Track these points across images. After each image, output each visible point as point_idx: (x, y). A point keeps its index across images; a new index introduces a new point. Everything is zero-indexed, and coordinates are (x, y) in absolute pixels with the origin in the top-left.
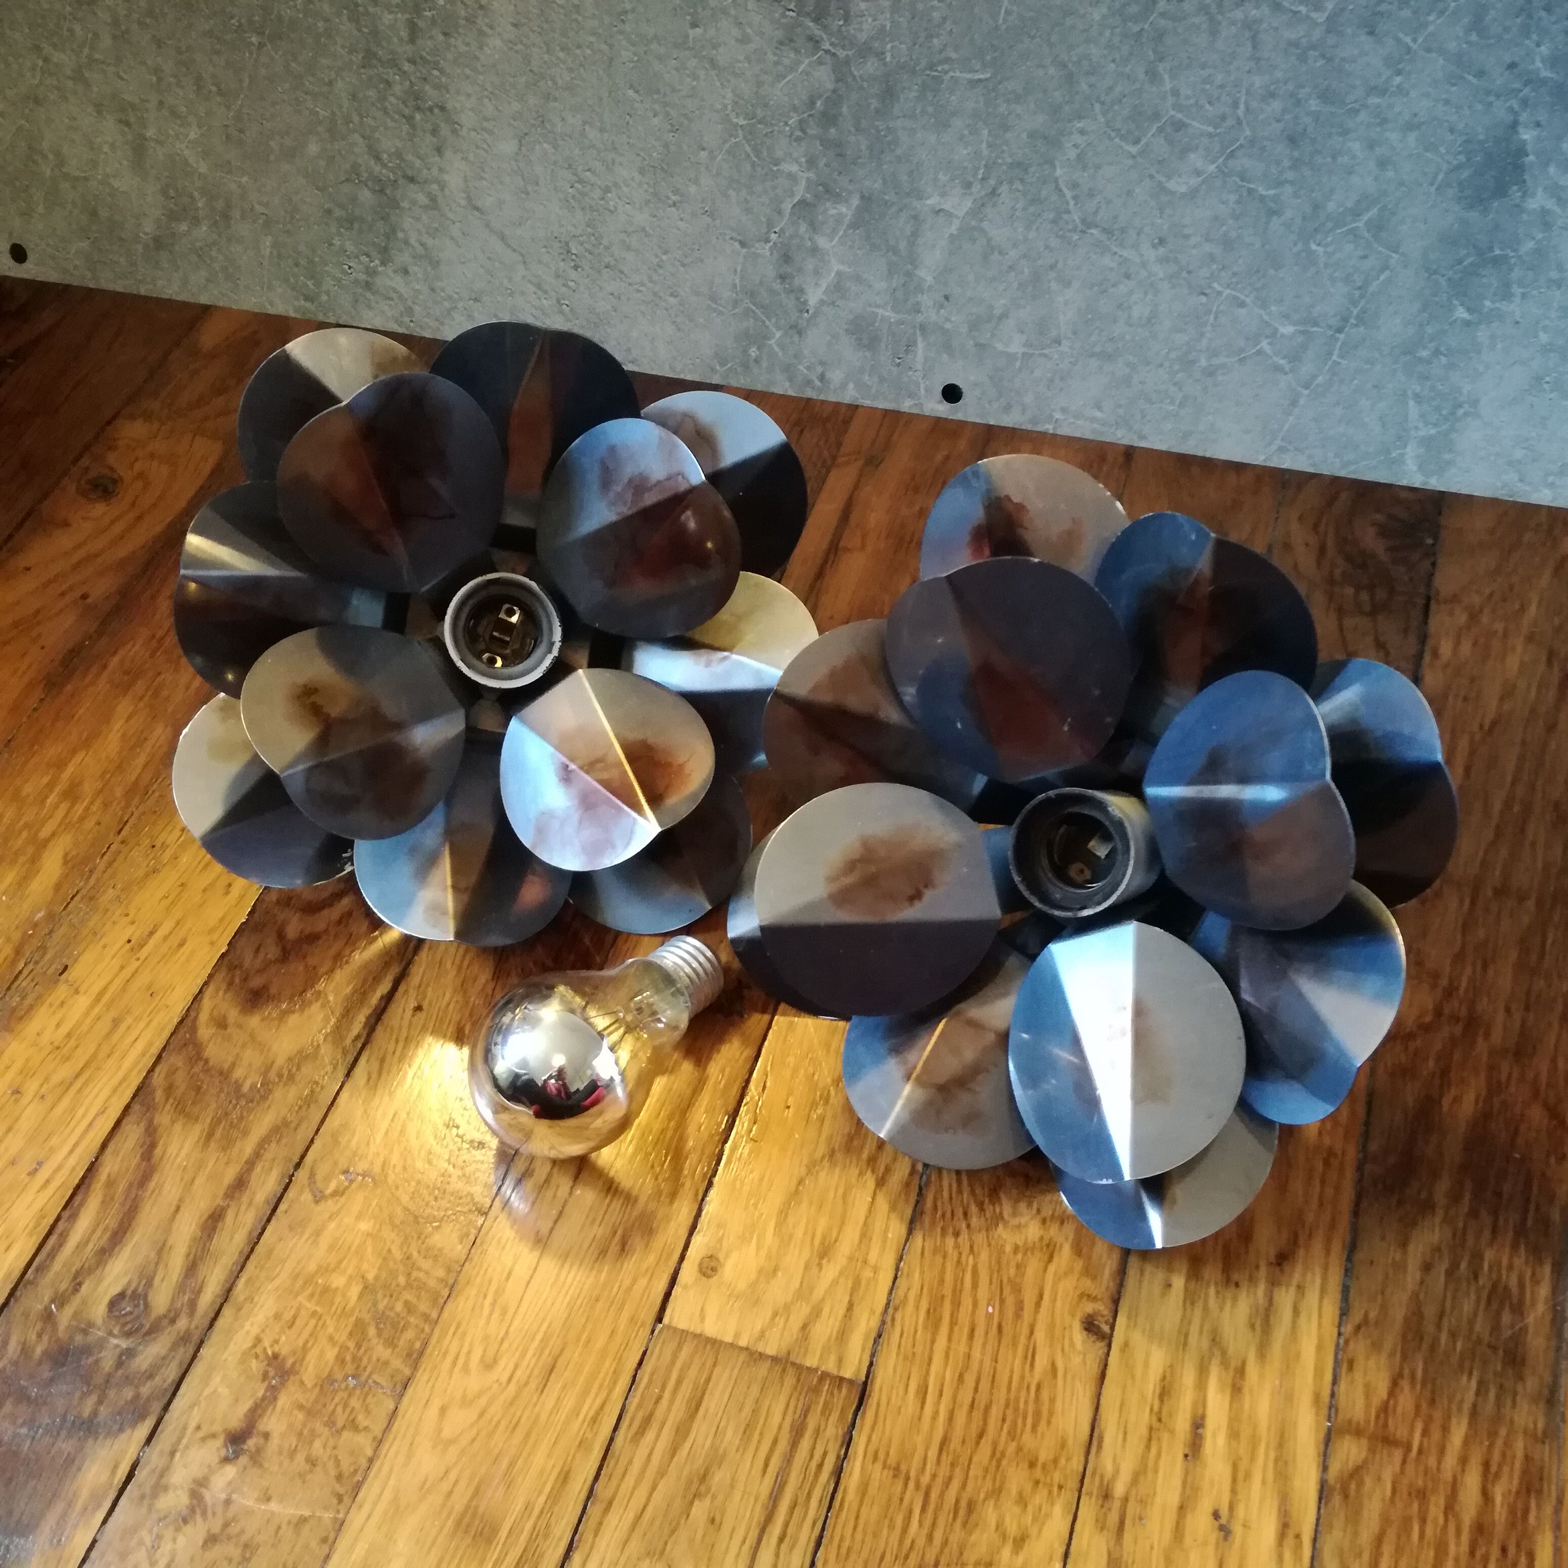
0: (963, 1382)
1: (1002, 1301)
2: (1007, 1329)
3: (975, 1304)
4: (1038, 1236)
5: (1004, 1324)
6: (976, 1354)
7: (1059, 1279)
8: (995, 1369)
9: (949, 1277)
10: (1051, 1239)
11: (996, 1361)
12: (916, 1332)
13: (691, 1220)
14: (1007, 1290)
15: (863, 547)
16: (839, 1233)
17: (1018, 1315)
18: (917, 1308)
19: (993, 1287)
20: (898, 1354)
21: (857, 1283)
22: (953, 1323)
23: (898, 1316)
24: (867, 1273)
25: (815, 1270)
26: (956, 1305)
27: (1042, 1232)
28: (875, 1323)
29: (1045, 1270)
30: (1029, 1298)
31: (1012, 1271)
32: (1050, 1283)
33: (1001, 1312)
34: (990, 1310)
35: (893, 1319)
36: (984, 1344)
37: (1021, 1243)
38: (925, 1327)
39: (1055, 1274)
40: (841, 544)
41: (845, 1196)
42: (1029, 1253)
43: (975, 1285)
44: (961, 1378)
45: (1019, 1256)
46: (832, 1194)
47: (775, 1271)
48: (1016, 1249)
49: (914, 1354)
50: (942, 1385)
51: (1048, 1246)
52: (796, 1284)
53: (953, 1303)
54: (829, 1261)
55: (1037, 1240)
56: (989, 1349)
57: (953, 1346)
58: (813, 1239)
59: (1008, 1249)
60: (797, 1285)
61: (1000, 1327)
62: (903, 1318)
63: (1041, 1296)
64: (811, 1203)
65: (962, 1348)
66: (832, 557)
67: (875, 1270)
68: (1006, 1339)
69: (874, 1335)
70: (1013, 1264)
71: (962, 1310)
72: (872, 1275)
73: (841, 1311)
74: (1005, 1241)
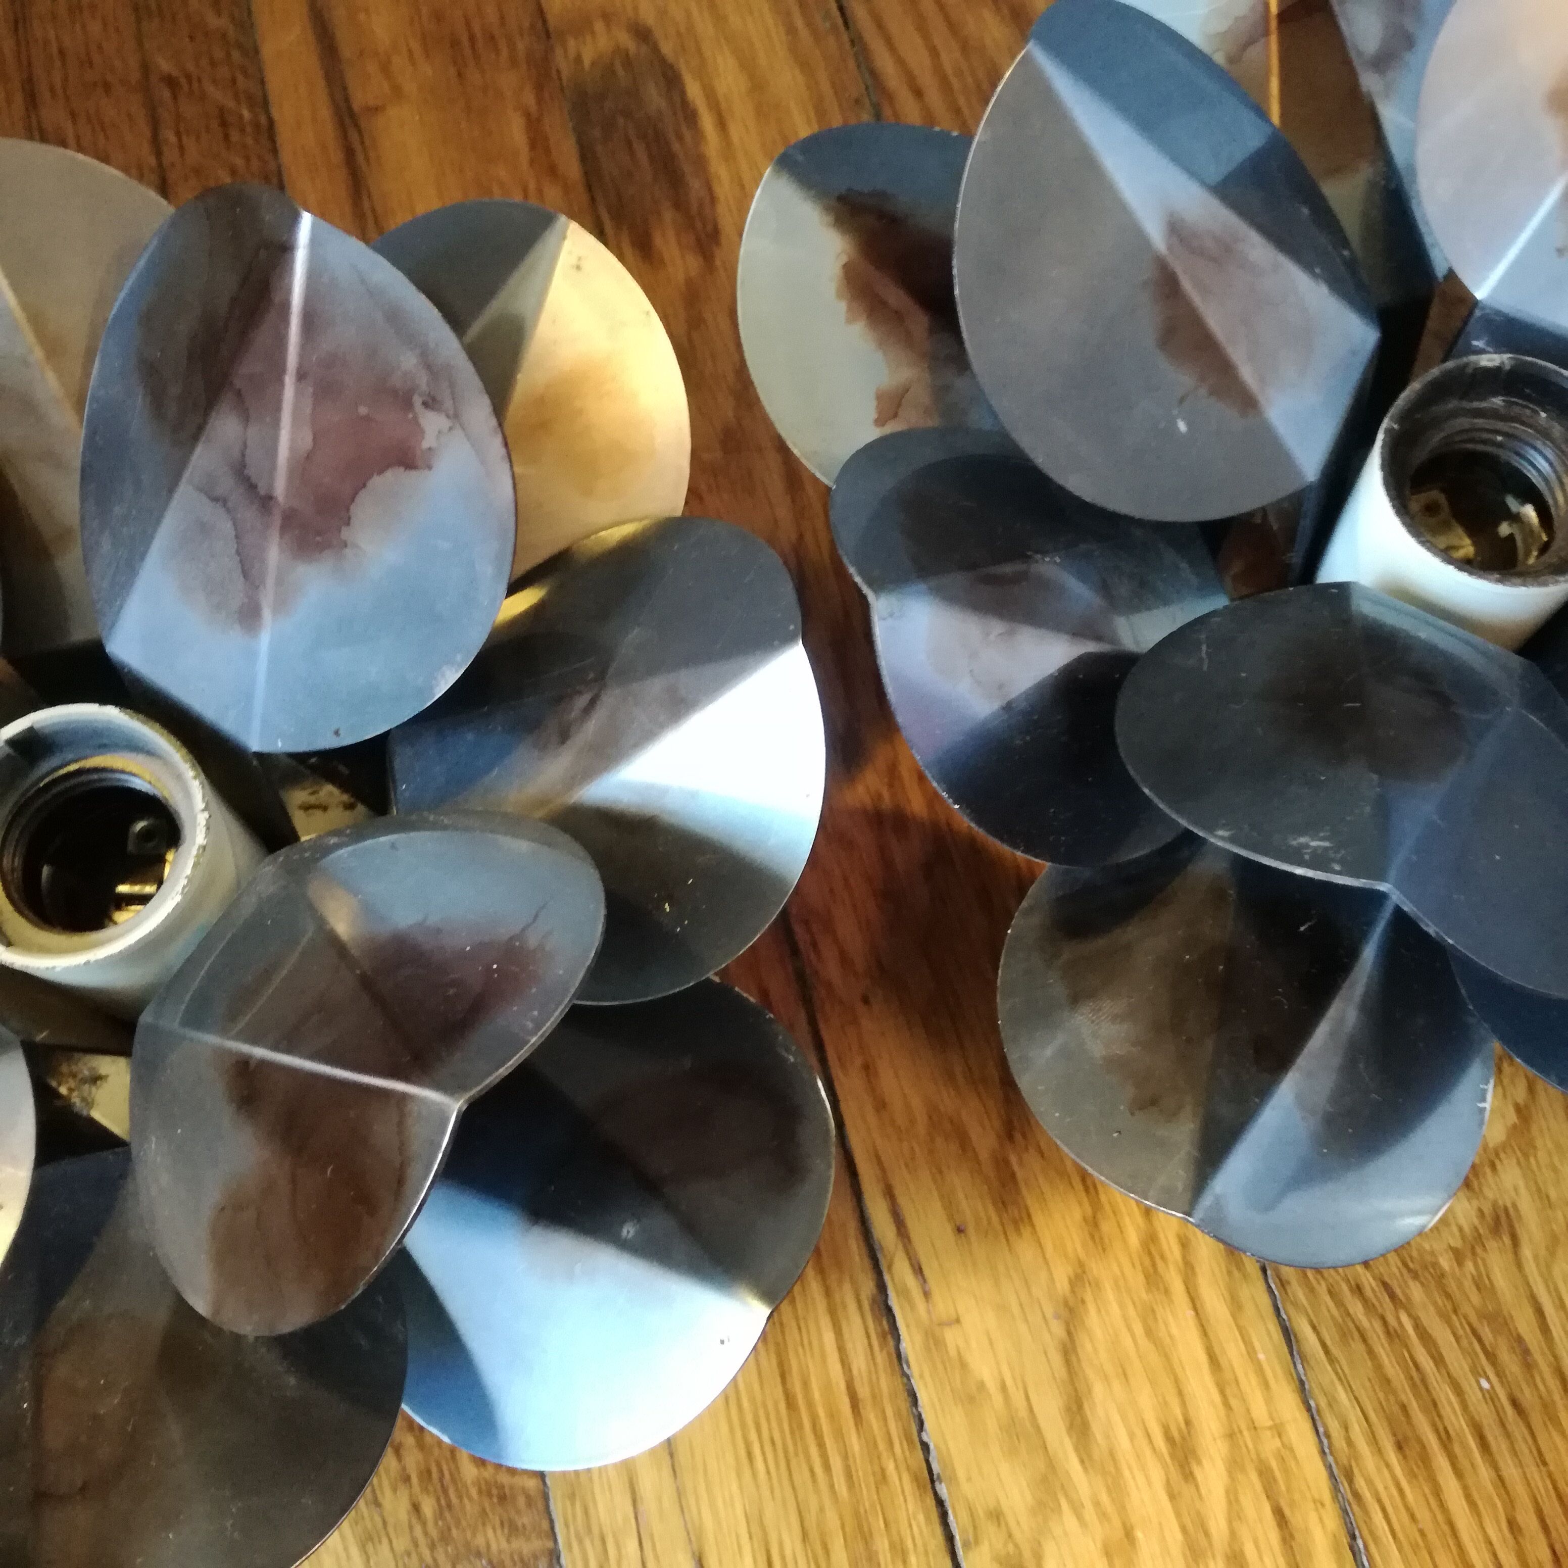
0: (1520, 1529)
1: (1491, 1357)
2: (1527, 1397)
3: (1459, 1392)
4: (1473, 1213)
5: (1517, 1394)
6: (1511, 1471)
7: (1548, 1267)
8: (1550, 1475)
9: (1392, 1370)
10: (1495, 1204)
11: (1545, 1463)
12: (1401, 1492)
13: (938, 1530)
14: (1486, 1332)
15: (397, 92)
16: (1183, 1404)
17: (1528, 1364)
18: (1379, 1451)
19: (1465, 1342)
20: (1400, 1549)
21: (1265, 1473)
22: (1446, 1439)
23: (1360, 1483)
24: (1270, 1445)
25: (1187, 1491)
26: (1433, 1407)
27: (1475, 1203)
28: (1332, 1520)
29: (1519, 1265)
30: (1525, 1324)
31: (1475, 1298)
32: (1539, 1279)
33: (1500, 1374)
34: (1485, 1384)
35: (1357, 1495)
36: (1514, 1453)
37: (1457, 1243)
38: (1412, 1476)
39: (1536, 1257)
40: (356, 106)
41: (1149, 1333)
42: (1479, 1250)
43: (1439, 1360)
44: (1512, 1524)
45: (1469, 1266)
46: (1127, 1342)
47: (1129, 1534)
48: (1458, 1256)
49: (1422, 1533)
50: (1495, 1555)
51: (1497, 1220)
52: (1175, 1536)
53: (1425, 1410)
54: (1199, 1463)
55: (1476, 1221)
56: (1523, 1448)
57: (1470, 1481)
58: (1151, 1442)
59: (1446, 1262)
60: (1179, 1536)
61: (1515, 1403)
62: (1370, 1482)
63: (1540, 1312)
64: (1106, 1378)
65: (1485, 1473)
66: (354, 136)
67: (1278, 1430)
68: (1536, 1418)
69: (1345, 1541)
70: (1468, 1284)
71: (1446, 1411)
72: (1277, 1443)
73: (1273, 1536)
74: (1433, 1253)
